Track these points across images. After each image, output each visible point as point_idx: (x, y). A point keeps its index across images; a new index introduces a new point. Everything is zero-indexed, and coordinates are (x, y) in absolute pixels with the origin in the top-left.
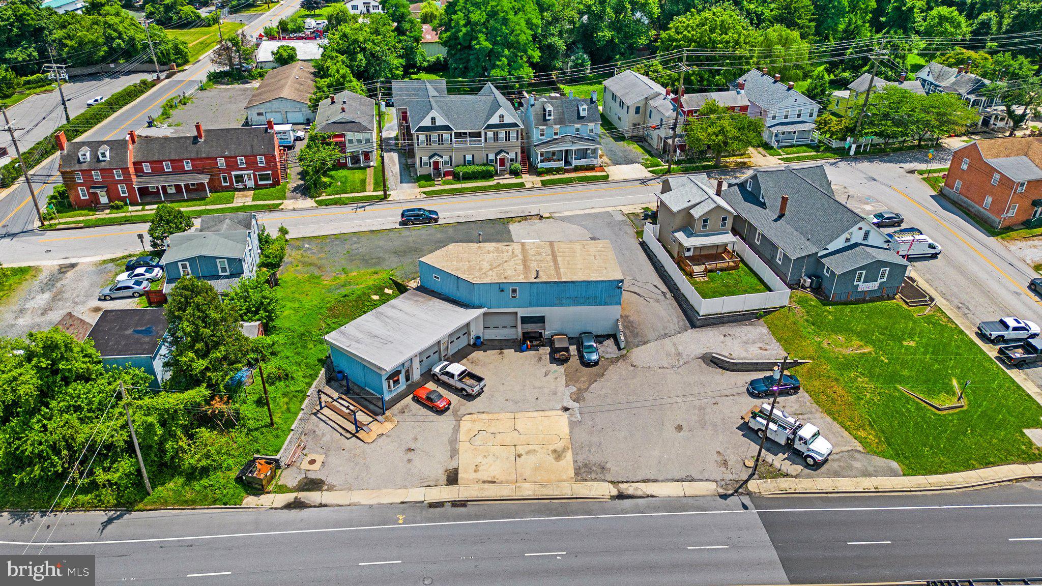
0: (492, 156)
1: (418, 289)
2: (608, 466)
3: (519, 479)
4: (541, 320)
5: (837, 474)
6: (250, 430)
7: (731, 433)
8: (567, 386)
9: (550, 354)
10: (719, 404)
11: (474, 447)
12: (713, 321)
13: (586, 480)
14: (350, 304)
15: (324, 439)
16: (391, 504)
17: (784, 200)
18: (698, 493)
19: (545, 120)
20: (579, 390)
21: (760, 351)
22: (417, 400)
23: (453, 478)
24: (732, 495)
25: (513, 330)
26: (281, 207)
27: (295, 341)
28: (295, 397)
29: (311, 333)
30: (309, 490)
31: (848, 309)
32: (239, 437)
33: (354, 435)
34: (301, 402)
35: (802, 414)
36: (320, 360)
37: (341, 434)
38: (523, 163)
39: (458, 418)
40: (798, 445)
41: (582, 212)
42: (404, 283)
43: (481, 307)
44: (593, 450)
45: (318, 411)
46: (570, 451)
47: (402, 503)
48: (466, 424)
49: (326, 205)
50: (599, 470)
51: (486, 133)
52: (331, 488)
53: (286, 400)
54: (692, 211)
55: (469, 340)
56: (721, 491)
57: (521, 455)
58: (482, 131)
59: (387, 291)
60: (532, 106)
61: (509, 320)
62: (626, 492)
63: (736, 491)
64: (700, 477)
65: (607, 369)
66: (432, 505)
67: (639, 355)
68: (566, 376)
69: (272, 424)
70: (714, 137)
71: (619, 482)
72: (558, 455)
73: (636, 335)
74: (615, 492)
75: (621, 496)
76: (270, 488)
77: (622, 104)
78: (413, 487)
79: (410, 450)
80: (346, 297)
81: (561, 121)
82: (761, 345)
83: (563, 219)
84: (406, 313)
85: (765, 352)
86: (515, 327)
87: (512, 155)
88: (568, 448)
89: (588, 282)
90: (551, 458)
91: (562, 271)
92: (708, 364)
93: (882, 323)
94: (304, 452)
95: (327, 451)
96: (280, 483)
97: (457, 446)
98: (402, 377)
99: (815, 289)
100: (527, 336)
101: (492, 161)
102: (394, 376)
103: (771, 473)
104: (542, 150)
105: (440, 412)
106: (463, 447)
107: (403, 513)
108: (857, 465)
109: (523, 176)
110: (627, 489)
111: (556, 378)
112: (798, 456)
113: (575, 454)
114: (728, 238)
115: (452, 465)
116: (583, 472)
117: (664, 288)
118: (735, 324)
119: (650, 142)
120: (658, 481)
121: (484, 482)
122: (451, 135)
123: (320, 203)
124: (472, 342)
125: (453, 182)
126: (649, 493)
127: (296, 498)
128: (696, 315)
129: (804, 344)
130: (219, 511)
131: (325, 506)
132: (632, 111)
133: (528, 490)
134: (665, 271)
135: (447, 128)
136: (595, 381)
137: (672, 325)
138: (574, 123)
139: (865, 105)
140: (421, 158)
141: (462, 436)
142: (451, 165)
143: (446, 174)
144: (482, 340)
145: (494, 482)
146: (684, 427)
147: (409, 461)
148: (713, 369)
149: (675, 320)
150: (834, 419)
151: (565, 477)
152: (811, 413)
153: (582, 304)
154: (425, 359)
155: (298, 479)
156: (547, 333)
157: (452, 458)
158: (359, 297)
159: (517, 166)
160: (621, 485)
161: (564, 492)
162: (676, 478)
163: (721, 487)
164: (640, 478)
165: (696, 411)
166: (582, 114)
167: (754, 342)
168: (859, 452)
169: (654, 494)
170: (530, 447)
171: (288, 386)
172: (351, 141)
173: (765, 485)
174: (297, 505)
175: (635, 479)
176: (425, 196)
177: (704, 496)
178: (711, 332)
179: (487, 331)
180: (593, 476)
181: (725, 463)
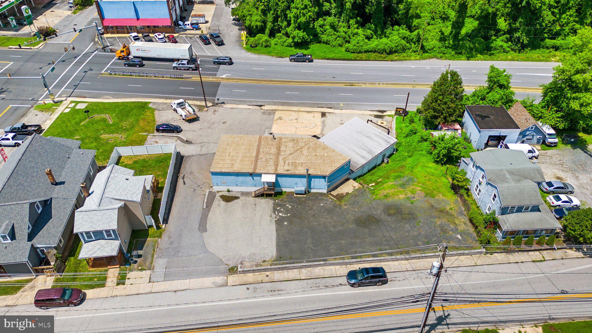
2: (261, 113)
11: (315, 123)
16: (346, 109)
23: (323, 115)
24: (220, 103)
30: (379, 115)
44: (265, 119)
46: (275, 119)
47: (342, 109)
50: (266, 113)
52: (371, 115)
56: (223, 104)
57: (295, 119)
63: (218, 104)
64: (228, 108)
66: (331, 108)
71: (260, 109)
72: (280, 118)
75: (261, 106)
78: (339, 113)
79: (342, 123)
82: (156, 143)
84: (354, 151)
85: (157, 140)
90: (283, 118)
107: (341, 106)
110: (257, 107)
113: (273, 118)
115: (324, 118)
116: (272, 112)
126: (249, 106)
131: (371, 111)
133: (295, 109)
146: (222, 122)
149: (189, 162)
151: (280, 111)
164: (251, 109)
170: (291, 122)
175: (253, 110)
177: (230, 104)
180: (268, 111)
181: (215, 111)
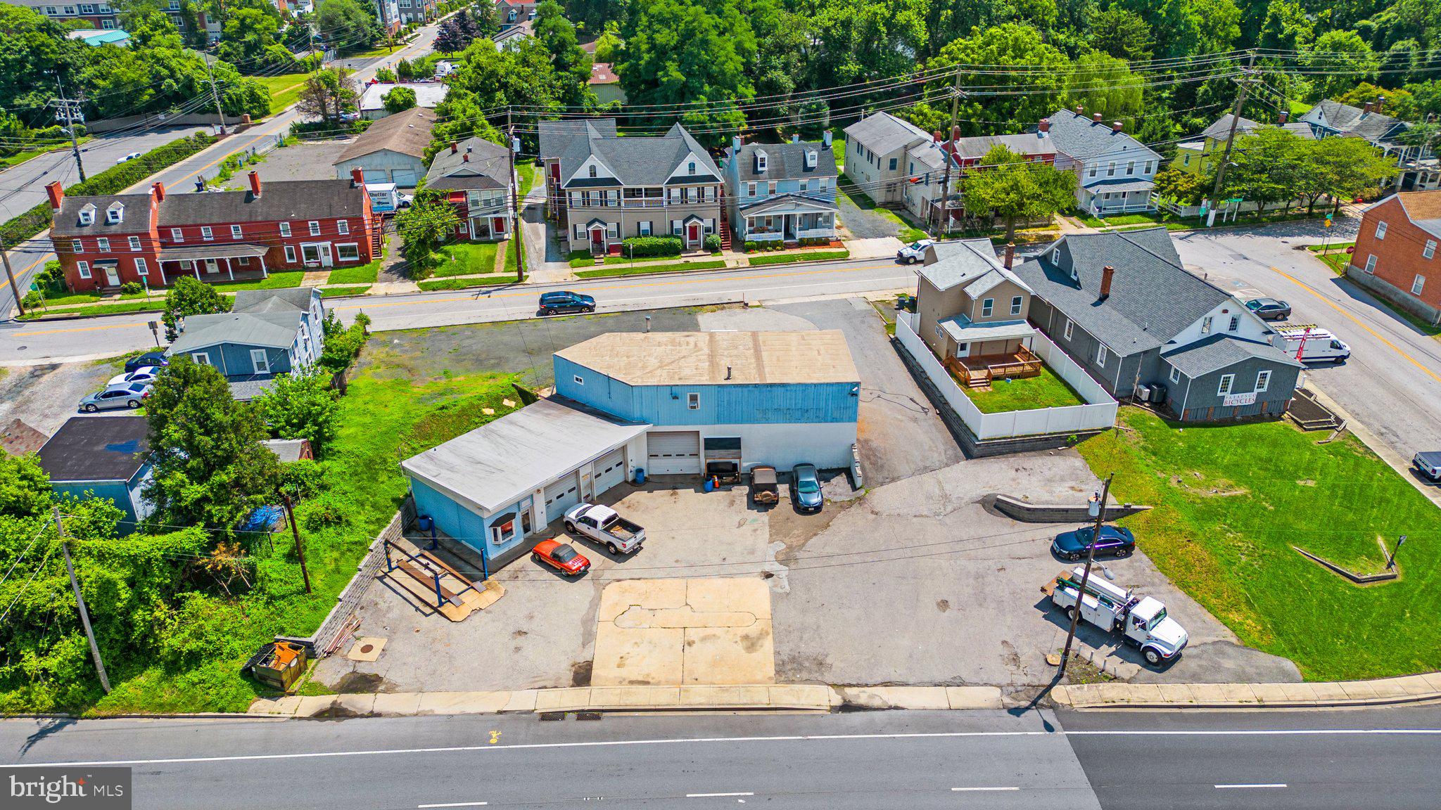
0: (678, 224)
1: (551, 398)
2: (829, 660)
3: (687, 679)
4: (734, 444)
5: (1195, 678)
6: (272, 598)
7: (1026, 613)
8: (770, 542)
9: (748, 495)
10: (1007, 571)
11: (620, 630)
12: (999, 448)
13: (793, 682)
14: (449, 420)
15: (390, 615)
16: (482, 714)
17: (1108, 274)
18: (971, 705)
19: (756, 172)
20: (790, 547)
21: (1071, 492)
22: (539, 559)
23: (582, 676)
24: (1027, 708)
25: (693, 460)
26: (367, 292)
27: (359, 470)
28: (350, 550)
29: (385, 461)
30: (355, 691)
31: (1208, 432)
32: (254, 608)
33: (436, 610)
34: (358, 559)
35: (1138, 587)
36: (394, 500)
37: (417, 609)
38: (725, 236)
39: (600, 586)
40: (1132, 632)
41: (807, 300)
42: (534, 392)
43: (643, 422)
44: (806, 636)
45: (386, 574)
46: (770, 637)
47: (500, 712)
48: (611, 594)
49: (434, 290)
50: (815, 667)
51: (669, 190)
52: (391, 689)
53: (336, 554)
54: (967, 289)
55: (626, 474)
56: (1007, 700)
57: (694, 642)
58: (663, 186)
59: (506, 402)
60: (737, 152)
61: (685, 445)
62: (856, 701)
63: (1034, 703)
64: (975, 680)
65: (834, 517)
66: (546, 717)
67: (884, 497)
68: (771, 526)
69: (308, 589)
70: (1003, 196)
71: (844, 686)
72: (751, 643)
73: (879, 468)
74: (837, 701)
75: (847, 707)
76: (295, 686)
77: (871, 156)
78: (519, 688)
79: (521, 633)
80: (445, 410)
81: (779, 174)
82: (1073, 484)
83: (778, 308)
84: (530, 431)
85: (1080, 494)
86: (697, 455)
87: (708, 223)
88: (767, 634)
89: (806, 385)
90: (740, 648)
91: (767, 370)
92: (990, 511)
93: (1264, 452)
94: (356, 634)
95: (391, 633)
96: (313, 680)
97: (594, 628)
98: (516, 524)
99: (1156, 403)
100: (713, 469)
101: (678, 231)
102: (503, 522)
103: (1089, 674)
104: (751, 215)
105: (573, 577)
106: (603, 631)
107: (498, 727)
108: (1229, 664)
109: (724, 252)
110: (858, 696)
111: (755, 530)
112: (1134, 650)
113: (778, 641)
114: (1022, 330)
115: (583, 657)
116: (789, 669)
117: (925, 403)
118: (1033, 453)
119: (911, 209)
120: (907, 685)
121: (632, 682)
122: (618, 191)
123: (425, 288)
124: (630, 477)
125: (621, 260)
126: (892, 703)
127: (334, 703)
128: (973, 438)
129: (1140, 482)
130: (212, 721)
131: (379, 715)
132: (885, 164)
133: (699, 696)
134: (928, 378)
135: (612, 182)
136: (815, 535)
137: (936, 455)
138: (798, 176)
139: (1228, 152)
140: (575, 226)
141: (603, 613)
142: (619, 236)
143: (612, 249)
144: (646, 475)
145: (647, 683)
146: (950, 604)
147: (518, 649)
148: (999, 519)
149: (942, 448)
150: (1190, 594)
151: (759, 677)
152: (1153, 584)
153: (798, 420)
154: (554, 499)
155: (341, 675)
156: (745, 465)
157: (584, 645)
158: (463, 410)
159: (716, 238)
160: (847, 690)
161: (756, 699)
162: (937, 681)
163: (1009, 695)
164: (879, 680)
165: (971, 581)
166: (811, 163)
167: (1062, 479)
168: (1232, 644)
169: (900, 705)
170: (709, 631)
171: (340, 534)
172: (475, 203)
173: (1078, 693)
174: (335, 713)
175: (871, 682)
176: (579, 278)
177: (980, 709)
178: (996, 465)
179: (654, 461)
180: (805, 675)
181: (1015, 659)
